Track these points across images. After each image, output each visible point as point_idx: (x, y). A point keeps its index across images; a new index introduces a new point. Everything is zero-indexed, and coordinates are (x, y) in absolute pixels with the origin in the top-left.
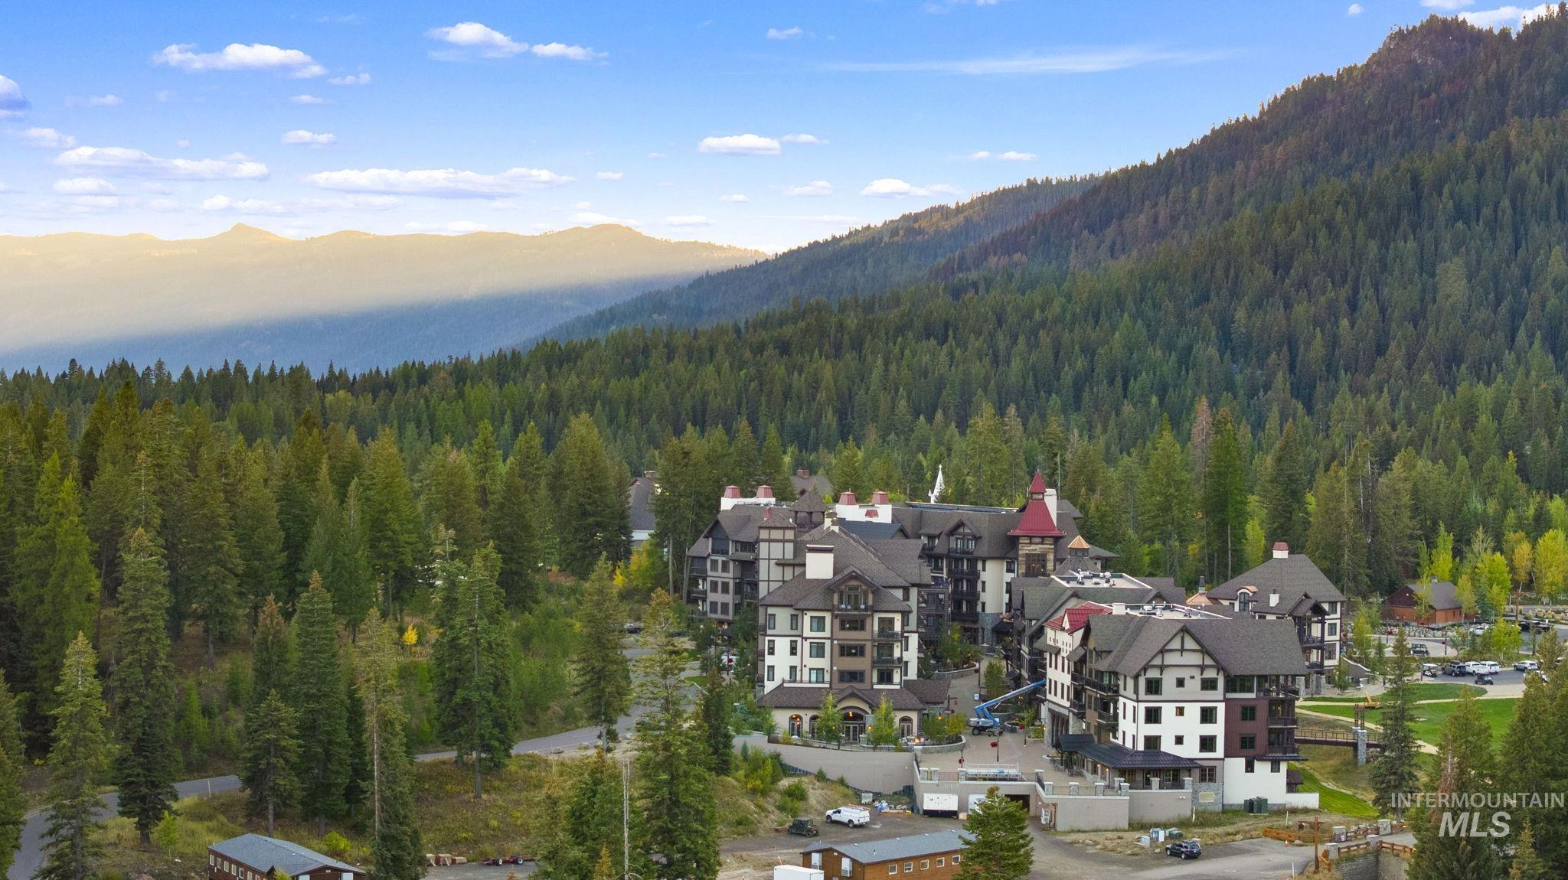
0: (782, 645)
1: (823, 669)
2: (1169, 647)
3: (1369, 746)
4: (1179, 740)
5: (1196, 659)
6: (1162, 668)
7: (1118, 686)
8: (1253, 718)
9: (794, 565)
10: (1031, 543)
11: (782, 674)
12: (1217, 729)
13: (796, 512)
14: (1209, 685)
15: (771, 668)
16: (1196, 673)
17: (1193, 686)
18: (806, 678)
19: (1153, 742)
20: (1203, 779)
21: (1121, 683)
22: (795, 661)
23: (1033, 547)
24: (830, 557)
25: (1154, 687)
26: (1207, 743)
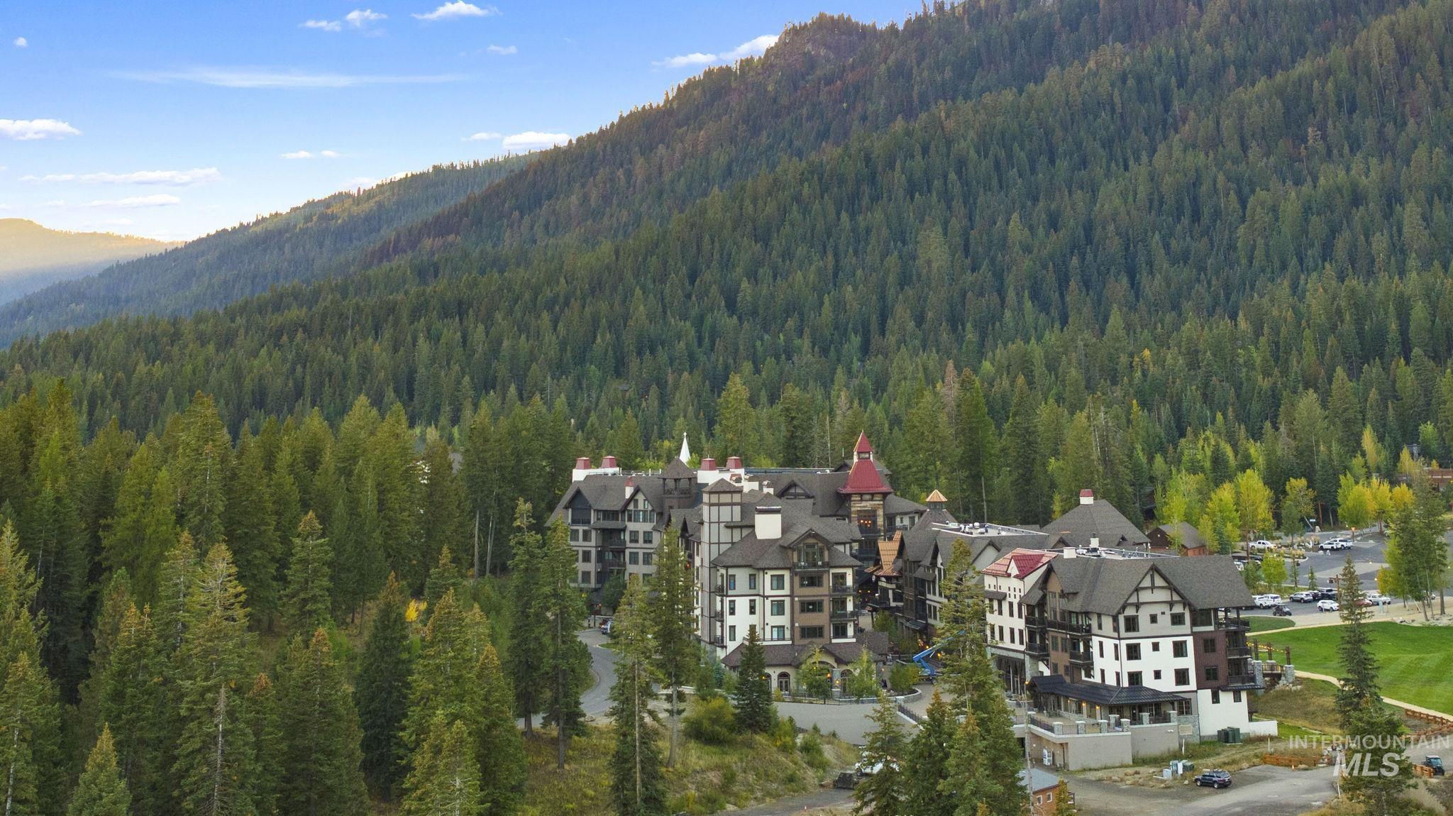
0: (742, 604)
1: (783, 627)
2: (1141, 585)
3: (1265, 675)
4: (1158, 675)
5: (1164, 595)
6: (1138, 606)
7: (1089, 626)
8: (1214, 651)
9: (741, 527)
10: (862, 500)
11: (742, 633)
12: (1188, 662)
13: (664, 479)
15: (733, 628)
16: (1166, 608)
17: (1165, 621)
18: (768, 636)
19: (1136, 678)
20: (1181, 713)
21: (1094, 623)
22: (754, 620)
23: (864, 504)
24: (778, 517)
25: (1132, 624)
26: (1181, 677)
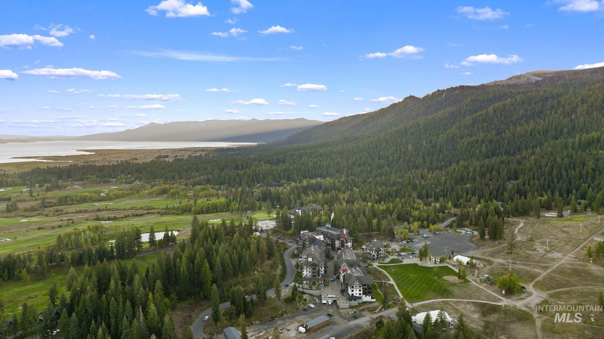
0: (305, 271)
1: (310, 275)
2: (354, 282)
4: (356, 294)
5: (358, 283)
6: (354, 285)
8: (366, 290)
9: (307, 259)
11: (305, 275)
12: (361, 292)
14: (360, 286)
16: (358, 285)
17: (358, 287)
18: (308, 276)
19: (352, 294)
20: (359, 299)
22: (307, 273)
24: (311, 258)
25: (353, 287)
26: (360, 294)
